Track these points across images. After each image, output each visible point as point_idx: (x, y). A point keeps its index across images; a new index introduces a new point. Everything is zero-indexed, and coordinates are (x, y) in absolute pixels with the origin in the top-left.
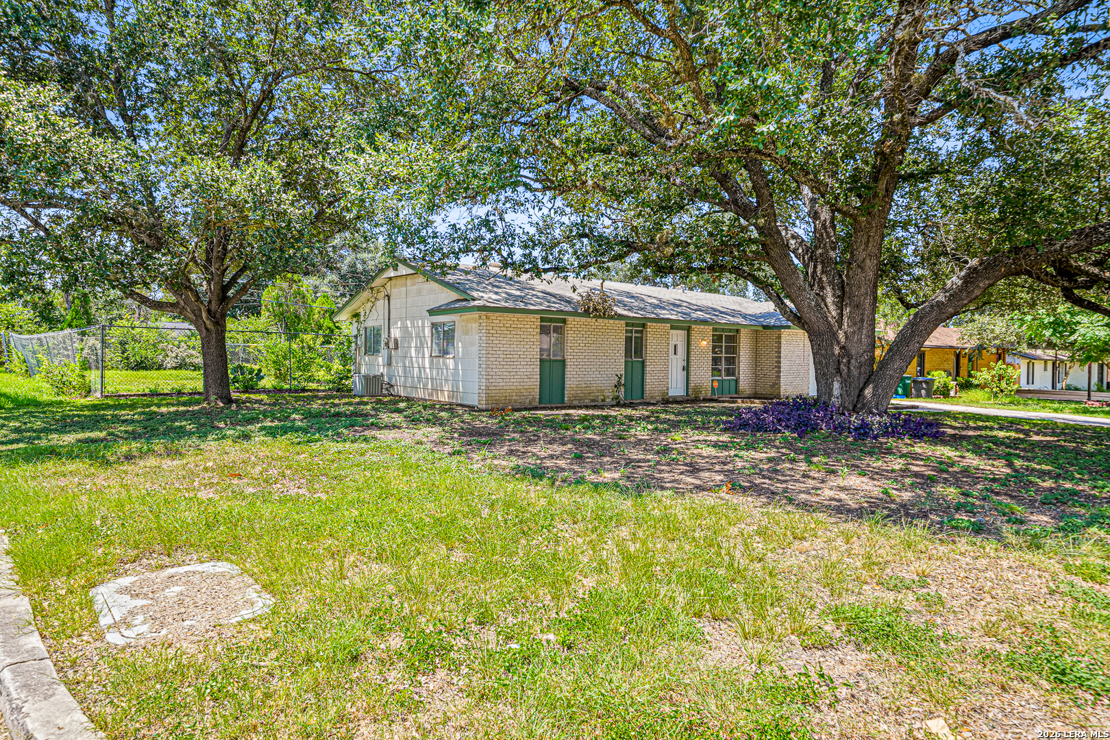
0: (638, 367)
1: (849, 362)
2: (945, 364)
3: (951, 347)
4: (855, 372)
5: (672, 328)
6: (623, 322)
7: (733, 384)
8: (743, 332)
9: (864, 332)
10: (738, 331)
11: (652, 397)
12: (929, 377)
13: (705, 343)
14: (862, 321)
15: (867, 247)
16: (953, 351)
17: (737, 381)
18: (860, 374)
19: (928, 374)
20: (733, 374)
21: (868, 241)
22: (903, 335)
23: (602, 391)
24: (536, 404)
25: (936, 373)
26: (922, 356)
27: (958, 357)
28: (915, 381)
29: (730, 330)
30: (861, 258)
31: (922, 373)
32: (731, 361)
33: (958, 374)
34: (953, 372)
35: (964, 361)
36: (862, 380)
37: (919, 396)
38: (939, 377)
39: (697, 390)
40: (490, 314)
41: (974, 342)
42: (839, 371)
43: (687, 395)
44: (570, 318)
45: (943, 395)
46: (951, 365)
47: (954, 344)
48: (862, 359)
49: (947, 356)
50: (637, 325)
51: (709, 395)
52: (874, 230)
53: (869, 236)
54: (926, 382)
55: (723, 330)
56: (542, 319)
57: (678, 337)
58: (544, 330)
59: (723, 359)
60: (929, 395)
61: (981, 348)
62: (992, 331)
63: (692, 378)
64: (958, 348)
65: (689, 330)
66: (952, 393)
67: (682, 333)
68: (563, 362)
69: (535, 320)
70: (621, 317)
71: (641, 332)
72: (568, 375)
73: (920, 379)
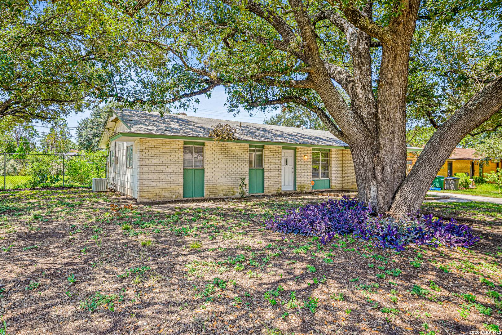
0: (259, 173)
1: (383, 169)
2: (465, 169)
3: (469, 159)
4: (389, 178)
5: (283, 148)
6: (247, 144)
7: (327, 182)
8: (333, 151)
9: (396, 142)
10: (330, 150)
11: (269, 192)
12: (456, 177)
13: (306, 157)
14: (393, 132)
15: (395, 65)
16: (469, 161)
17: (330, 181)
18: (394, 178)
19: (455, 175)
20: (328, 176)
21: (395, 59)
22: (432, 144)
23: (233, 188)
24: (182, 198)
25: (459, 174)
26: (450, 164)
27: (473, 164)
28: (446, 180)
29: (325, 150)
30: (389, 76)
31: (451, 174)
32: (326, 168)
33: (473, 174)
34: (470, 173)
35: (477, 168)
36: (396, 185)
37: (449, 189)
38: (462, 177)
39: (302, 187)
40: (143, 139)
41: (484, 155)
42: (374, 177)
43: (295, 190)
44: (207, 142)
45: (465, 187)
46: (469, 170)
47: (471, 157)
48: (395, 166)
49: (466, 164)
50: (259, 147)
51: (310, 190)
52: (400, 48)
53: (396, 55)
54: (454, 180)
55: (320, 150)
56: (185, 143)
57: (289, 154)
58: (187, 150)
59: (320, 167)
60: (456, 189)
61: (488, 160)
62: (497, 148)
63: (298, 179)
64: (473, 160)
65: (295, 149)
66: (470, 186)
67: (292, 152)
68: (203, 170)
69: (180, 143)
70: (245, 141)
71: (262, 151)
72: (206, 178)
73: (450, 178)
